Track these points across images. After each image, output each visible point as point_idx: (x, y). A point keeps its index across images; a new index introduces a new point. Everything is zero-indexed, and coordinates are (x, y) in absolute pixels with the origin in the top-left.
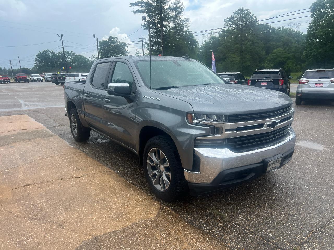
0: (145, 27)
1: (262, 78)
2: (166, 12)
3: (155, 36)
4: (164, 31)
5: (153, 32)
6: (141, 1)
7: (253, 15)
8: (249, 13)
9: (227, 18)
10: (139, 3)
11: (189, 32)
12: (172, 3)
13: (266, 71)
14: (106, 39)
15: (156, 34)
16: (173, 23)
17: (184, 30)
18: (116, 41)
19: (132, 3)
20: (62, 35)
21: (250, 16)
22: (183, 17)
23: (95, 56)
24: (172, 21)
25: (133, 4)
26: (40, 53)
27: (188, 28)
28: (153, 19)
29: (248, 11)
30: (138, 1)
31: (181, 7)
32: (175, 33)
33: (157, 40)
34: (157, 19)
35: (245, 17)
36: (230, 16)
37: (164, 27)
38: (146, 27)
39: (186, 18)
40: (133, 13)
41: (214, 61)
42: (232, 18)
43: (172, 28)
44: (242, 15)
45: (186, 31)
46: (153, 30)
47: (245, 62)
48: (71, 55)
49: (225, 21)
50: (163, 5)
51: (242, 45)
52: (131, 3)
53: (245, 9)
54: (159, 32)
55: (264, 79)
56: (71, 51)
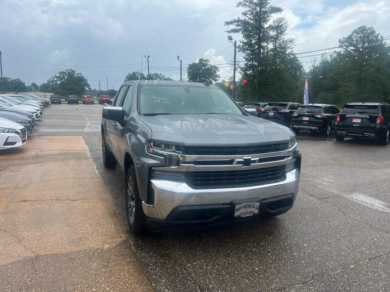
0: (239, 48)
1: (354, 113)
2: (266, 31)
3: (250, 59)
4: (262, 54)
5: (249, 54)
6: (237, 20)
7: (379, 34)
8: (373, 32)
9: (343, 38)
10: (235, 21)
11: (292, 54)
12: (274, 21)
13: (362, 104)
14: (197, 61)
15: (251, 57)
16: (274, 44)
17: (287, 52)
18: (207, 63)
19: (227, 21)
20: (149, 57)
21: (374, 36)
22: (286, 37)
23: (184, 79)
24: (272, 41)
25: (227, 23)
26: (129, 74)
27: (292, 50)
28: (250, 40)
29: (372, 29)
30: (234, 20)
31: (285, 25)
32: (275, 56)
33: (253, 63)
34: (255, 39)
35: (368, 37)
36: (347, 36)
37: (261, 49)
38: (241, 49)
39: (290, 38)
40: (227, 32)
41: (307, 89)
42: (350, 38)
43: (272, 50)
44: (363, 34)
45: (289, 53)
46: (249, 52)
47: (364, 93)
48: (160, 78)
49: (340, 42)
50: (262, 24)
51: (361, 71)
52: (225, 22)
53: (368, 27)
54: (256, 54)
55: (357, 114)
56: (161, 74)
